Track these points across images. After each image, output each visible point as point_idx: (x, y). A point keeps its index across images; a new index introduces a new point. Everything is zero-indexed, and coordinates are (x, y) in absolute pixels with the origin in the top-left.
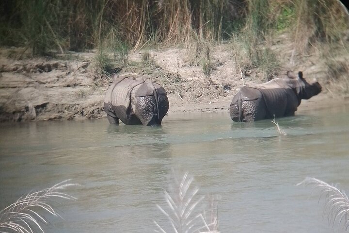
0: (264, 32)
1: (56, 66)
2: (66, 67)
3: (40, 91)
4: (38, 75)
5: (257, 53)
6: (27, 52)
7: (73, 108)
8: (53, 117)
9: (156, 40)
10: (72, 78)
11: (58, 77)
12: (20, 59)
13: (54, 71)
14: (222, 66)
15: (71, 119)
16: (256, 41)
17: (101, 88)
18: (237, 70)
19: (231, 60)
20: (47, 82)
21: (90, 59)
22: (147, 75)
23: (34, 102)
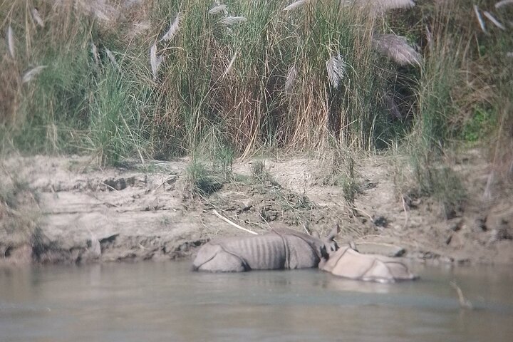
0: (442, 143)
1: (132, 181)
2: (145, 182)
3: (108, 217)
4: (106, 194)
5: (430, 174)
6: (93, 162)
7: (152, 243)
8: (123, 255)
9: (274, 144)
10: (153, 198)
11: (134, 197)
12: (85, 172)
13: (129, 188)
14: (373, 189)
15: (148, 258)
16: (429, 156)
17: (193, 213)
18: (397, 198)
19: (388, 181)
20: (118, 204)
21: (179, 171)
22: (258, 196)
23: (100, 233)
